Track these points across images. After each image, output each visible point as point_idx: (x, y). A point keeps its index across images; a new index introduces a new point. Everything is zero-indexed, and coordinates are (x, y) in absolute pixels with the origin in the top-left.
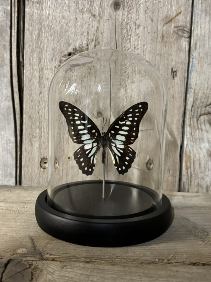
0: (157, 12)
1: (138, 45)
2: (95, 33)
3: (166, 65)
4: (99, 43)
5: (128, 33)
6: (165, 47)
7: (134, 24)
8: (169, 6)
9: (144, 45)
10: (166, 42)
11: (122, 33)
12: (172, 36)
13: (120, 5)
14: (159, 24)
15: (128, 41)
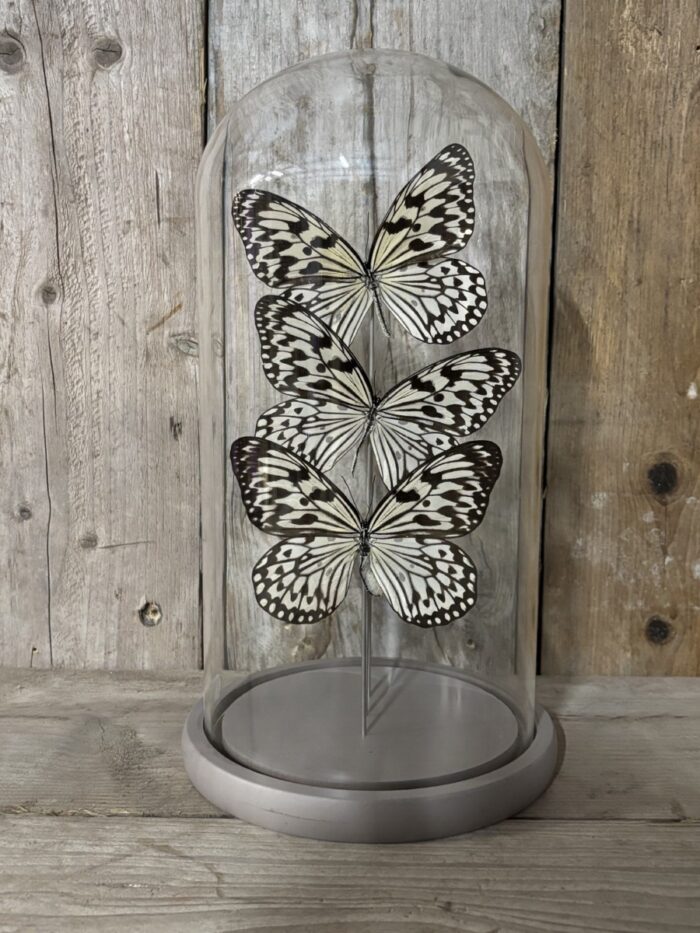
0: (132, 306)
1: (97, 373)
2: (7, 350)
3: (158, 411)
4: (16, 370)
5: (75, 350)
6: (155, 375)
7: (87, 331)
8: (157, 293)
9: (110, 373)
10: (155, 365)
11: (62, 349)
12: (166, 353)
13: (55, 293)
14: (137, 329)
15: (77, 365)
